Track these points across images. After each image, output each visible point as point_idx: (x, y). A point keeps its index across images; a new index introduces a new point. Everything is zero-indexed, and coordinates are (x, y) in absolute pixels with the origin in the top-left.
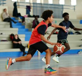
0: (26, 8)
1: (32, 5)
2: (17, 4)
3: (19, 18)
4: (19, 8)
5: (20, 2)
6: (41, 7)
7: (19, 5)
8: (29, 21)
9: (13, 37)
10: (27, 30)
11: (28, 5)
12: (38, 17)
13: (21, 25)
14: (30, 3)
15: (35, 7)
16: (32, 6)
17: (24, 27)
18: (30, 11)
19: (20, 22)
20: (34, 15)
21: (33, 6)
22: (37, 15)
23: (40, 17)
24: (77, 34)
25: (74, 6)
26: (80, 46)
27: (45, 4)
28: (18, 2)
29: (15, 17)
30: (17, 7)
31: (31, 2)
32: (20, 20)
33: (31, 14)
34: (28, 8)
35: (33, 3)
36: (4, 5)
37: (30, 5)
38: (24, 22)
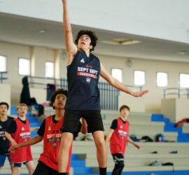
0: (48, 89)
1: (58, 83)
2: (29, 80)
4: (33, 87)
5: (35, 77)
7: (33, 83)
11: (51, 82)
13: (36, 121)
14: (55, 79)
19: (34, 115)
25: (141, 87)
26: (151, 165)
28: (31, 77)
30: (30, 86)
31: (58, 77)
32: (34, 111)
34: (51, 89)
35: (61, 80)
36: (4, 81)
37: (55, 82)
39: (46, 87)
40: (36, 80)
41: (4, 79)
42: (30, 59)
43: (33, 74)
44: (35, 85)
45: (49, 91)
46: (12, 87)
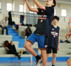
0: (20, 17)
1: (25, 14)
2: (12, 13)
3: (13, 26)
4: (13, 16)
5: (15, 12)
6: (33, 17)
7: (13, 15)
8: (22, 29)
9: (7, 43)
10: (21, 38)
11: (22, 14)
12: (31, 25)
13: (15, 32)
14: (24, 13)
15: (28, 16)
16: (25, 16)
17: (17, 35)
18: (24, 20)
19: (14, 30)
20: (27, 23)
21: (27, 16)
22: (30, 24)
23: (33, 25)
24: (67, 43)
25: (64, 17)
26: (69, 54)
28: (12, 12)
29: (10, 25)
31: (25, 12)
32: (14, 28)
33: (25, 22)
34: (22, 17)
35: (27, 13)
37: (24, 14)
38: (18, 30)
39: (20, 16)
40: (15, 13)
42: (12, 3)
43: (14, 10)
44: (15, 16)
45: (21, 18)
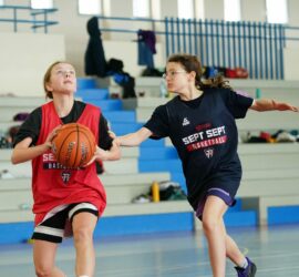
0: (139, 41)
1: (160, 27)
2: (101, 25)
3: (112, 81)
4: (108, 39)
6: (195, 35)
7: (108, 30)
11: (146, 27)
15: (172, 34)
18: (154, 52)
19: (115, 96)
21: (167, 33)
27: (212, 24)
28: (103, 18)
31: (157, 15)
32: (114, 87)
33: (159, 61)
35: (166, 21)
36: (50, 28)
37: (153, 25)
39: (136, 37)
40: (113, 24)
41: (52, 23)
43: (108, 13)
45: (143, 44)
46: (67, 42)
